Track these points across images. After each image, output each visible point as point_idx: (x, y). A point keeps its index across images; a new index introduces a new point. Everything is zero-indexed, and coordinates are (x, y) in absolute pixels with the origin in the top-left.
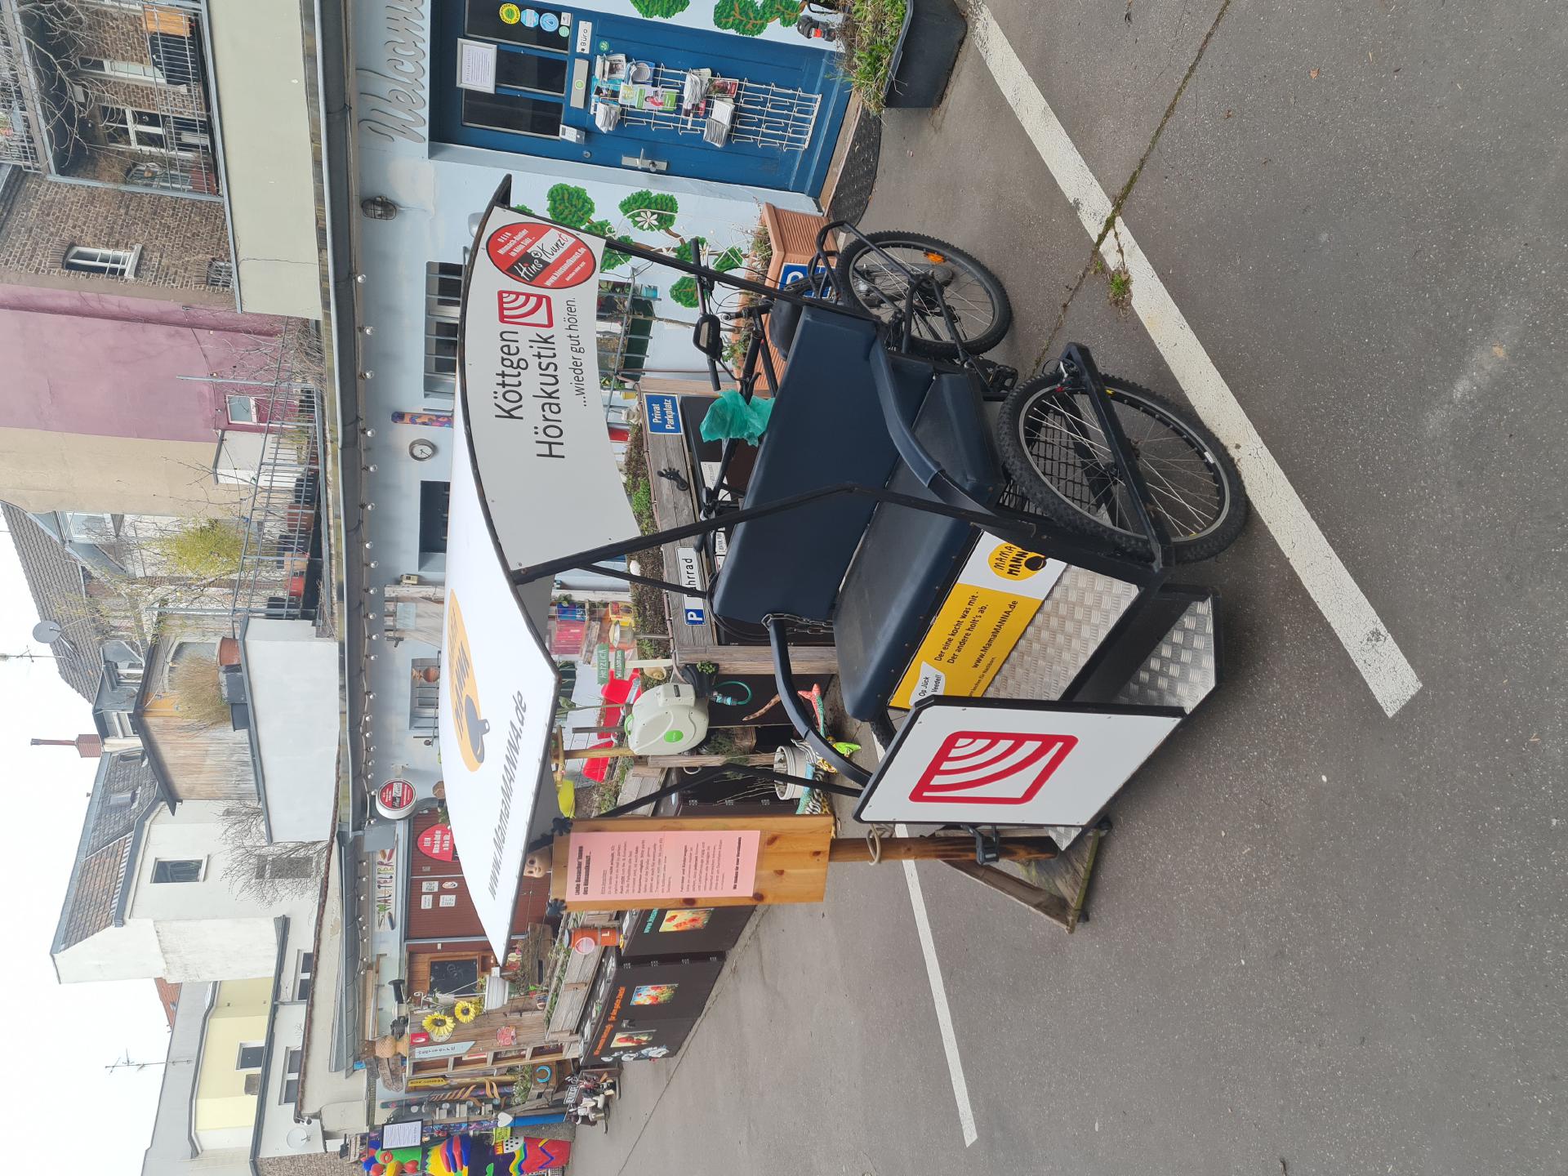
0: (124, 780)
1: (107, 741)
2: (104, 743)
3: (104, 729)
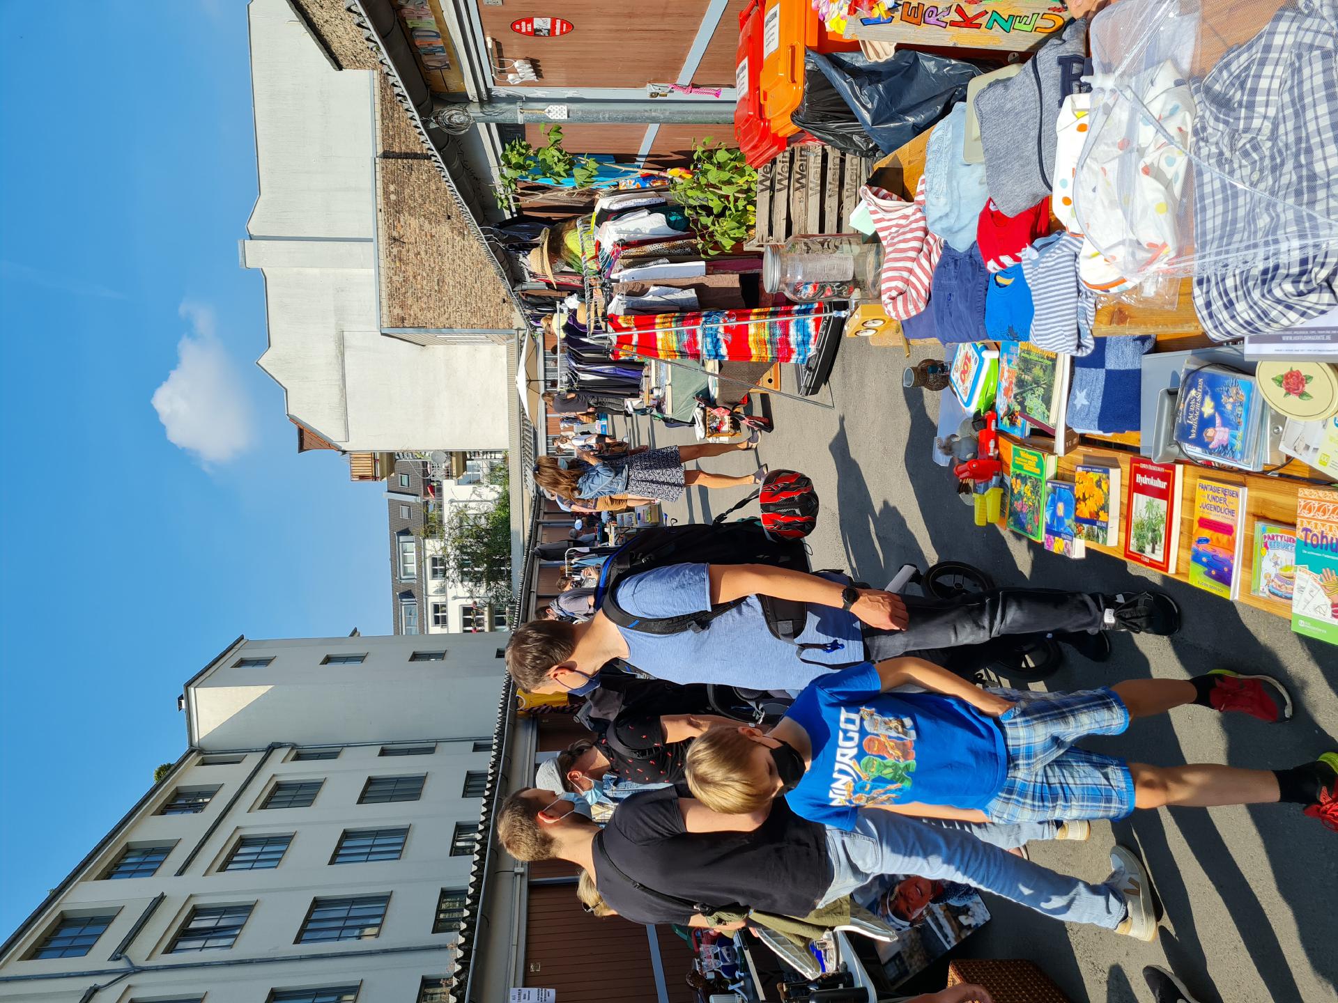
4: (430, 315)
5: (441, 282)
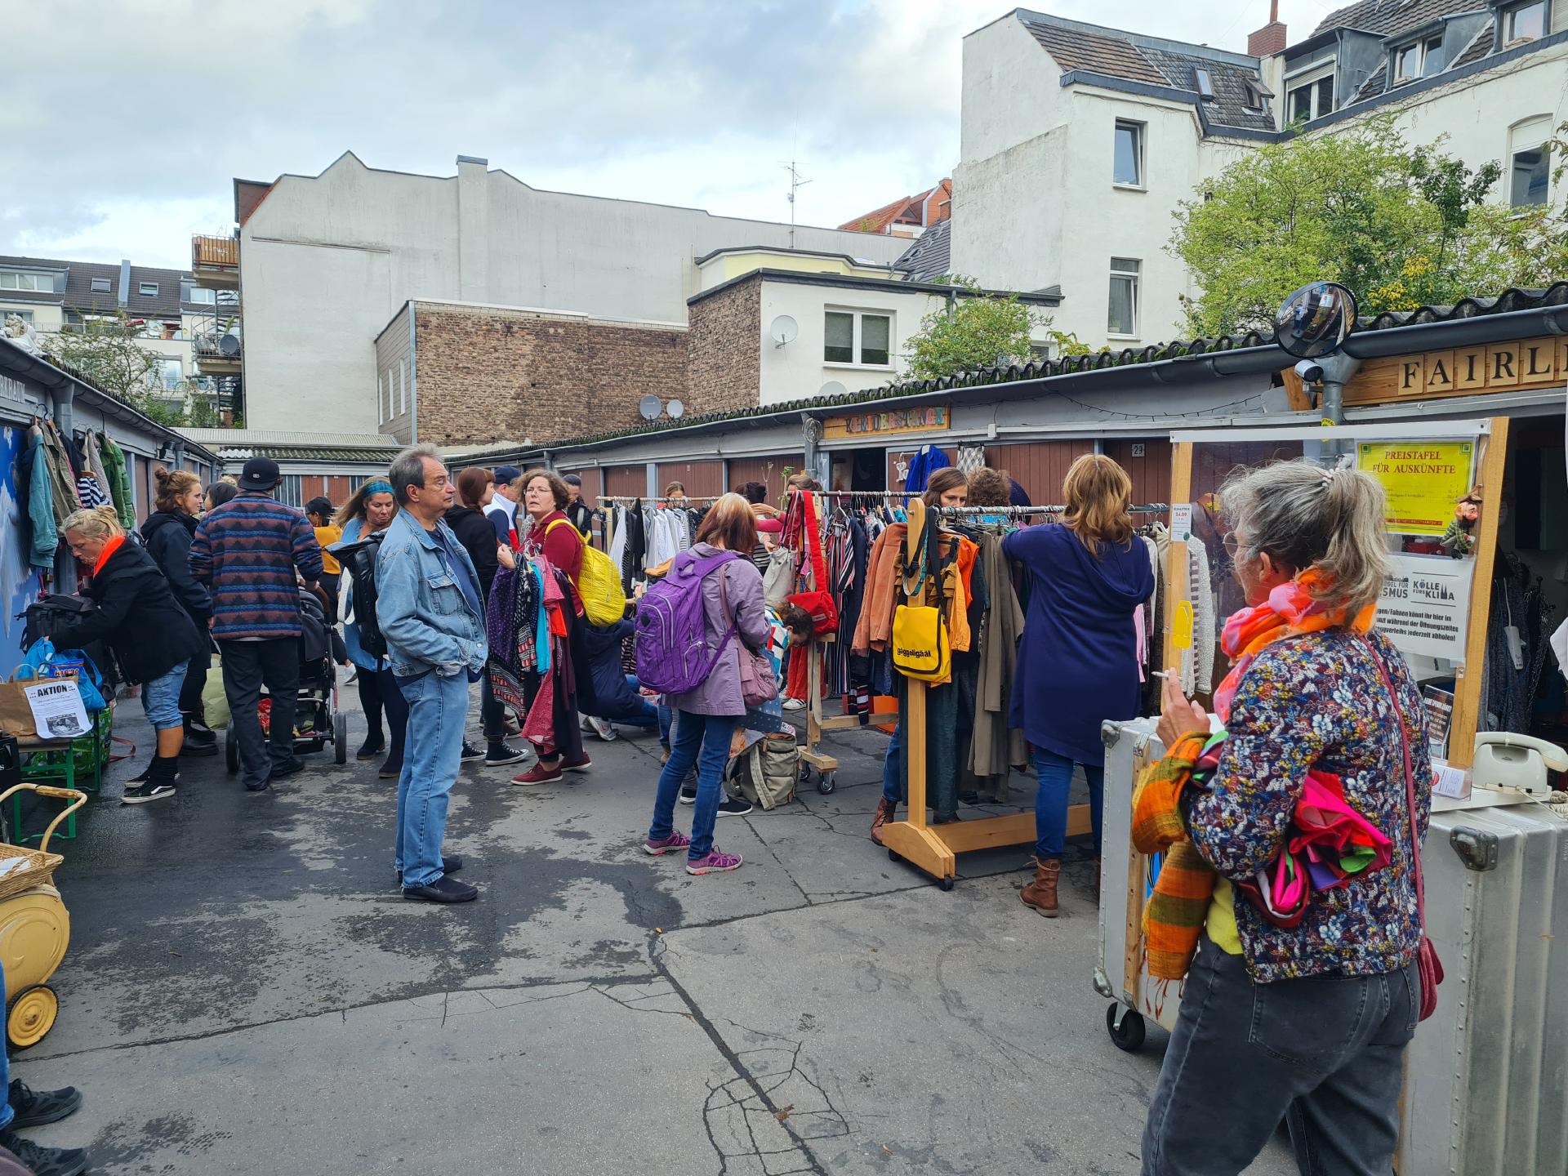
0: (1225, 86)
1: (1280, 60)
2: (1275, 57)
3: (1294, 56)
4: (431, 355)
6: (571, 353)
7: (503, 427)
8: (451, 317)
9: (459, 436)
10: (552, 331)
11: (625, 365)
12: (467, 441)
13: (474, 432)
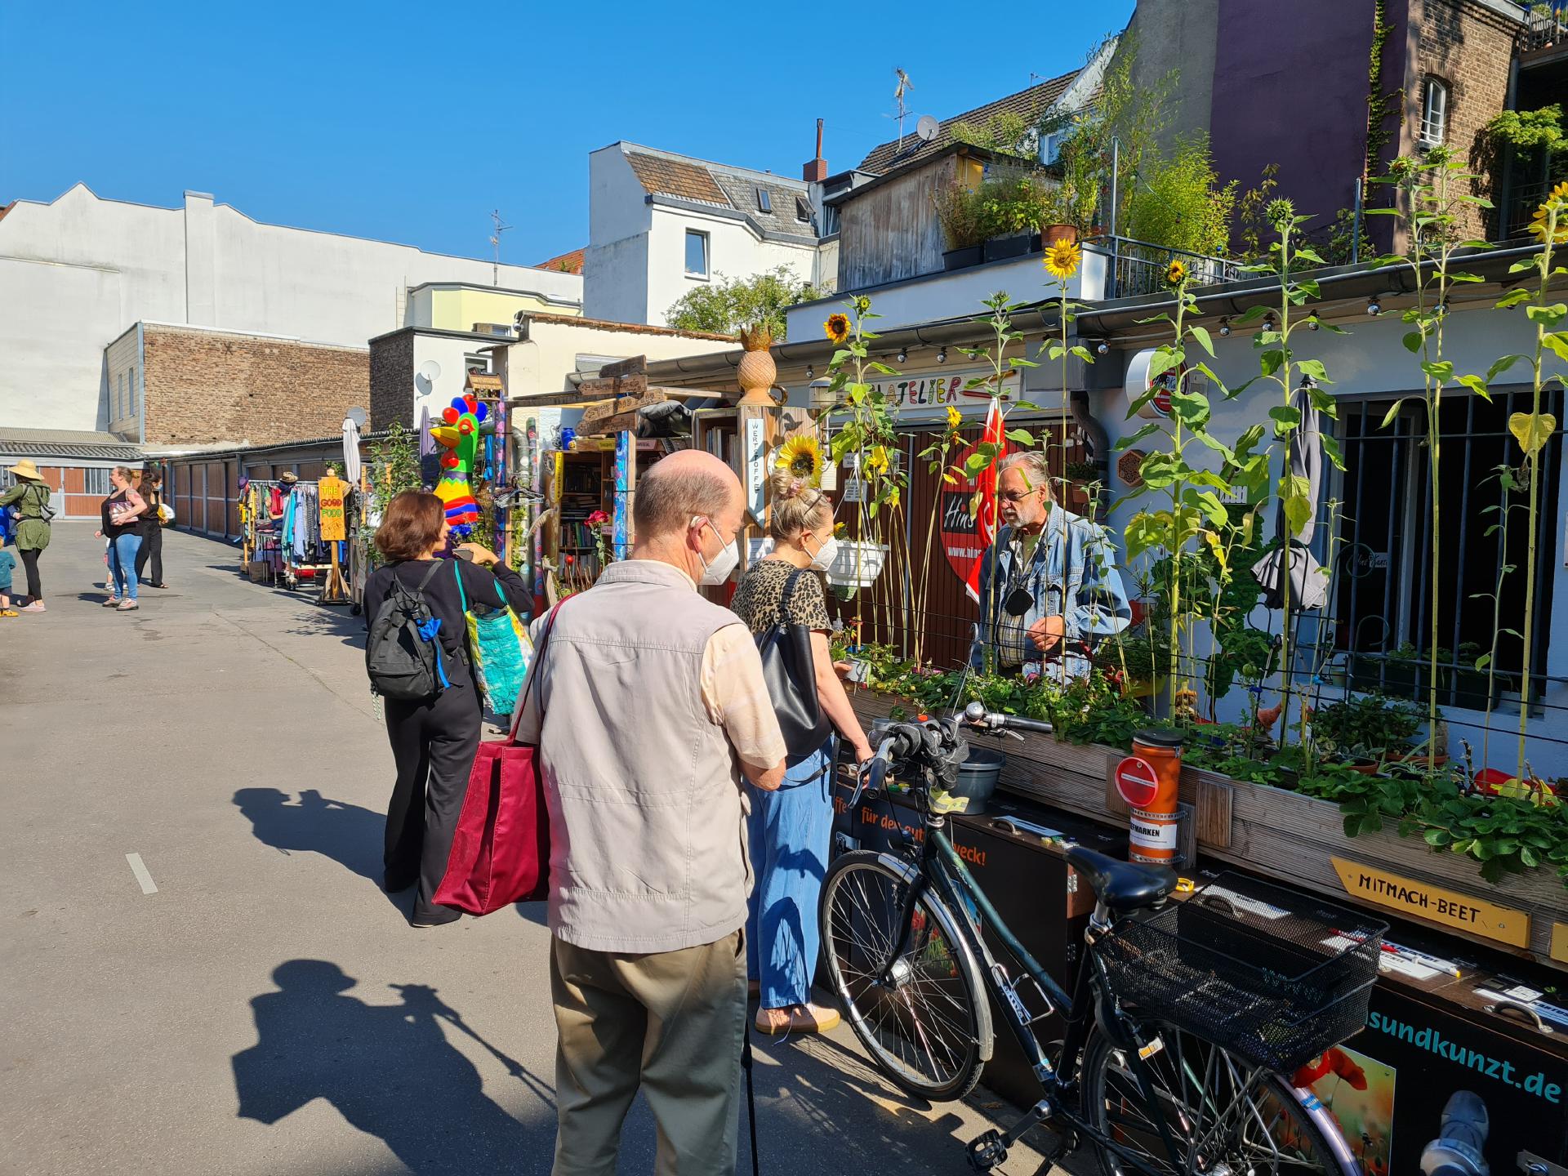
0: (781, 202)
1: (821, 187)
2: (817, 184)
4: (157, 368)
5: (191, 382)
6: (284, 370)
7: (224, 429)
8: (175, 336)
9: (183, 436)
10: (267, 351)
11: (333, 381)
12: (191, 440)
13: (197, 433)
